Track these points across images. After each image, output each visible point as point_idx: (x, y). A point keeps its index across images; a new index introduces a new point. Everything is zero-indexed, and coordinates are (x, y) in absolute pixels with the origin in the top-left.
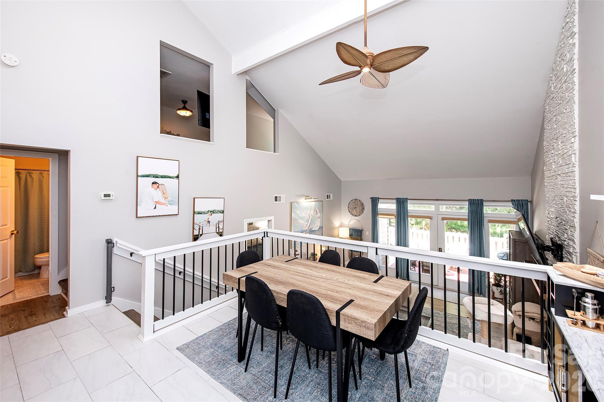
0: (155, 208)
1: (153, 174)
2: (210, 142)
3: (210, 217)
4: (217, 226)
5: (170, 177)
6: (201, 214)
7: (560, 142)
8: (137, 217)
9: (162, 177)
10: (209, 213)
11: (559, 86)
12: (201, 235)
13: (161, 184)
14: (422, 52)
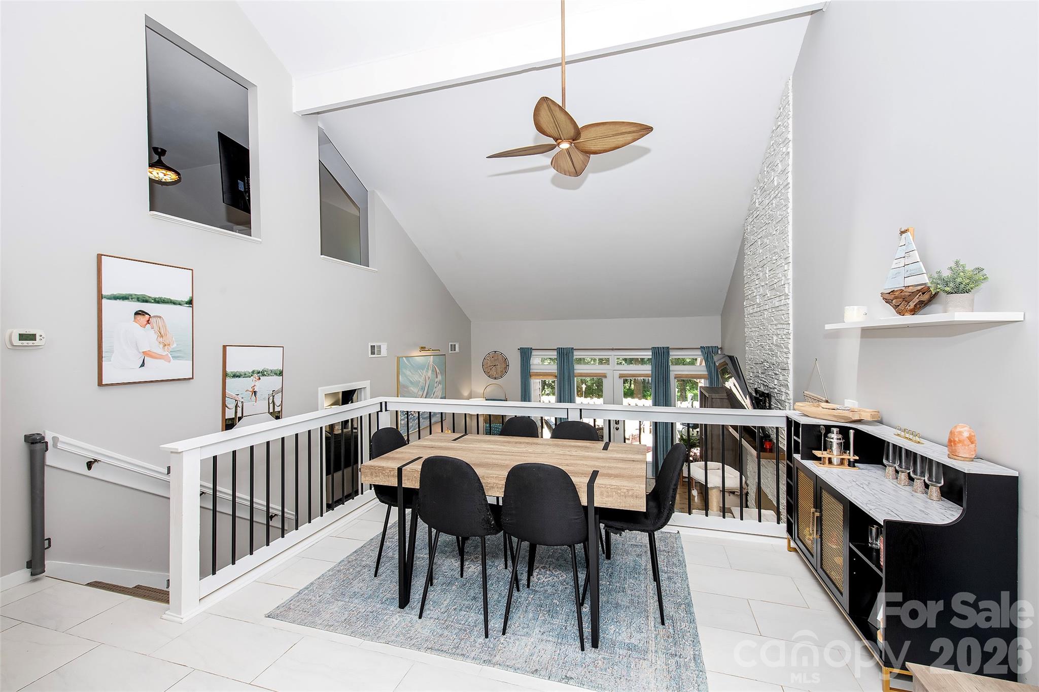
0: (143, 365)
1: (135, 295)
2: (251, 236)
3: (258, 383)
4: (271, 402)
5: (174, 303)
6: (239, 376)
7: (767, 270)
8: (100, 384)
9: (158, 301)
10: (255, 375)
11: (767, 202)
12: (240, 419)
13: (154, 317)
14: (644, 133)
